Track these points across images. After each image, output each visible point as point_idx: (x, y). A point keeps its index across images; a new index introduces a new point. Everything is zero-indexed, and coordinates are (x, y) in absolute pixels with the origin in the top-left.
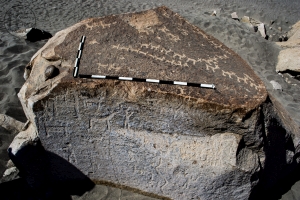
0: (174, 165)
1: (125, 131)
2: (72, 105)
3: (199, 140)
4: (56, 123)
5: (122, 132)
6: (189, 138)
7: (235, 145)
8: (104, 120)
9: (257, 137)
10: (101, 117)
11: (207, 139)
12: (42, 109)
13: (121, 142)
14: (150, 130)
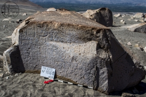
0: (72, 56)
1: (53, 42)
2: (33, 31)
3: (81, 45)
4: (26, 38)
5: (51, 43)
6: (77, 44)
7: (96, 45)
8: (45, 38)
9: (104, 42)
10: (44, 36)
11: (84, 44)
12: (23, 32)
13: (50, 47)
14: (62, 42)
